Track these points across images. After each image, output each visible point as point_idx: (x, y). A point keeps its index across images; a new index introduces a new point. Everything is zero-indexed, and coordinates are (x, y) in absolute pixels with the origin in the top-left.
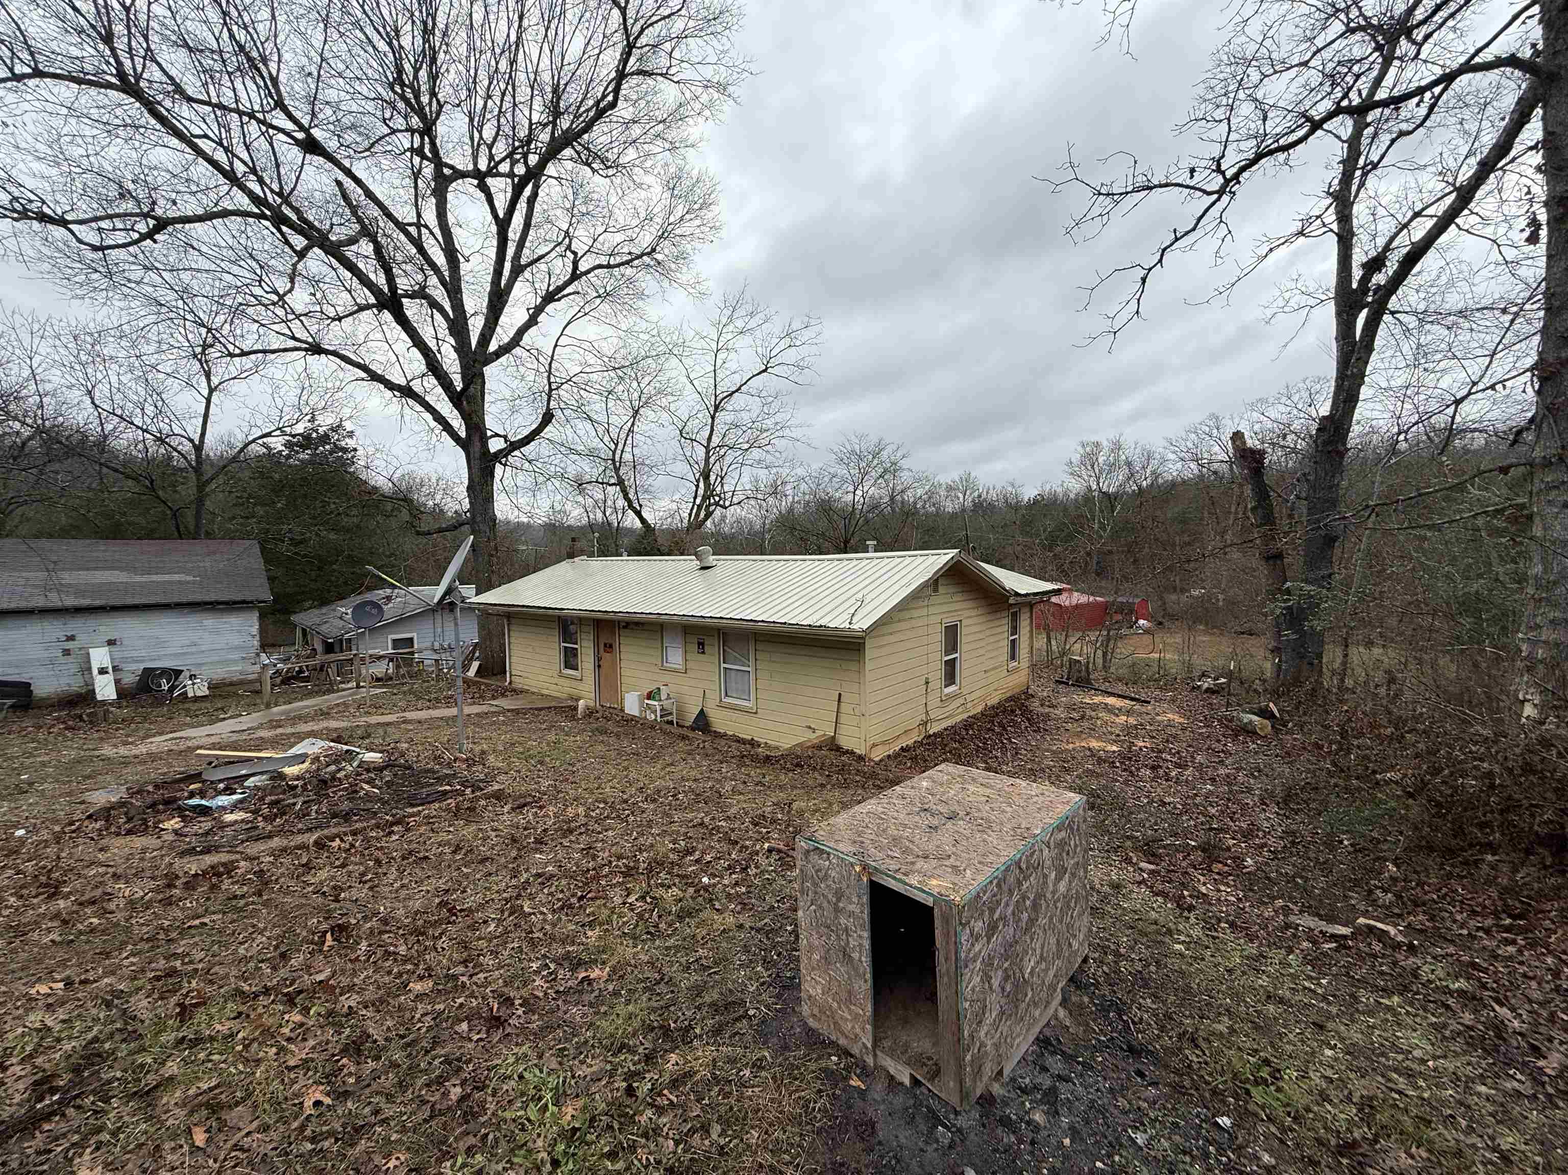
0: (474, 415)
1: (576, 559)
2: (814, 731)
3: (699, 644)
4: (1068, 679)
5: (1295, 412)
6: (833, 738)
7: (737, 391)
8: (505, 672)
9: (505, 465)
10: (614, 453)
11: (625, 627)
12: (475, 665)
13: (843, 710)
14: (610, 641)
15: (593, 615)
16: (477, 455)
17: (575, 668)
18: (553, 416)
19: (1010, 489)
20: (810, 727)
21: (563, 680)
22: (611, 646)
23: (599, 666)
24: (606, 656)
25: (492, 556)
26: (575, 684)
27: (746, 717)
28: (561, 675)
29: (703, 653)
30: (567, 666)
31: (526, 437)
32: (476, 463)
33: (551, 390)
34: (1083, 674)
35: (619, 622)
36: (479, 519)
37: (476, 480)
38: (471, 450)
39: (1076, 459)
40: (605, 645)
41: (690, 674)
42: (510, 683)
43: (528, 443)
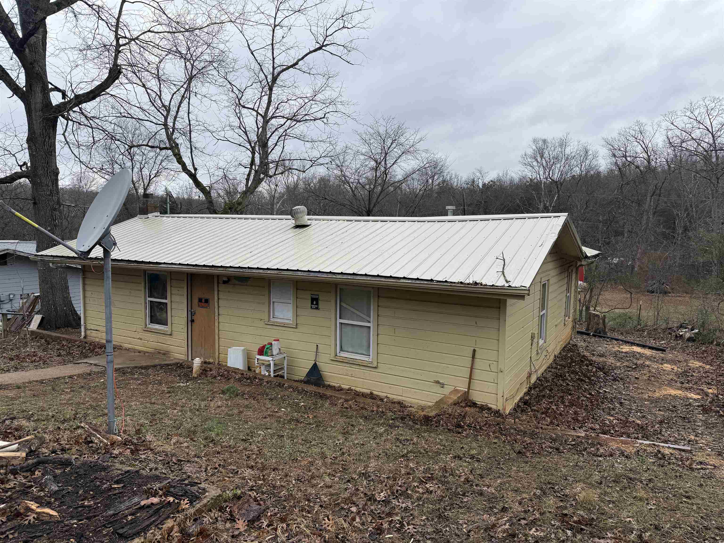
0: (35, 65)
1: (150, 215)
2: (442, 385)
3: (313, 300)
4: (587, 329)
5: (695, 123)
6: (467, 394)
7: (292, 66)
8: (79, 325)
9: (67, 119)
10: (166, 118)
11: (225, 282)
12: (37, 319)
13: (476, 366)
14: (206, 296)
15: (185, 269)
16: (39, 106)
17: (165, 323)
18: (120, 72)
19: (478, 174)
20: (438, 382)
21: (149, 335)
22: (207, 301)
23: (192, 321)
24: (200, 312)
25: (55, 209)
26: (162, 338)
27: (367, 372)
28: (147, 330)
29: (317, 308)
30: (154, 320)
31: (92, 91)
32: (37, 115)
33: (118, 45)
34: (601, 326)
35: (218, 276)
36: (40, 172)
37: (38, 132)
38: (32, 101)
39: (530, 152)
40: (200, 300)
41: (301, 329)
42: (85, 337)
43: (94, 98)
